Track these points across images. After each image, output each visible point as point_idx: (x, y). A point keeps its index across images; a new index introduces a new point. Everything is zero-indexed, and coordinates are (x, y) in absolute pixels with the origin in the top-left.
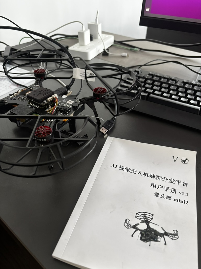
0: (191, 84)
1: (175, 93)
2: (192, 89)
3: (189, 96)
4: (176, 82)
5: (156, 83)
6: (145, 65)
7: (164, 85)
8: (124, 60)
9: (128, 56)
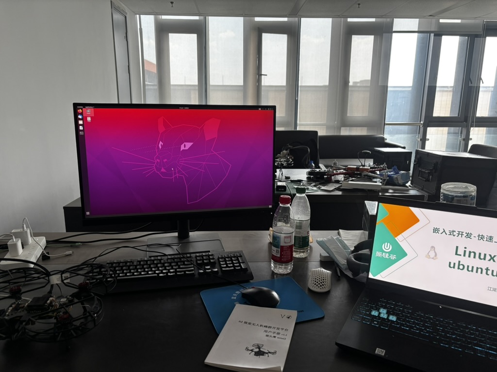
0: (144, 261)
1: (136, 270)
2: (147, 264)
3: (146, 270)
4: (133, 263)
5: (117, 268)
6: (100, 256)
7: (124, 268)
8: (71, 258)
9: (73, 253)
